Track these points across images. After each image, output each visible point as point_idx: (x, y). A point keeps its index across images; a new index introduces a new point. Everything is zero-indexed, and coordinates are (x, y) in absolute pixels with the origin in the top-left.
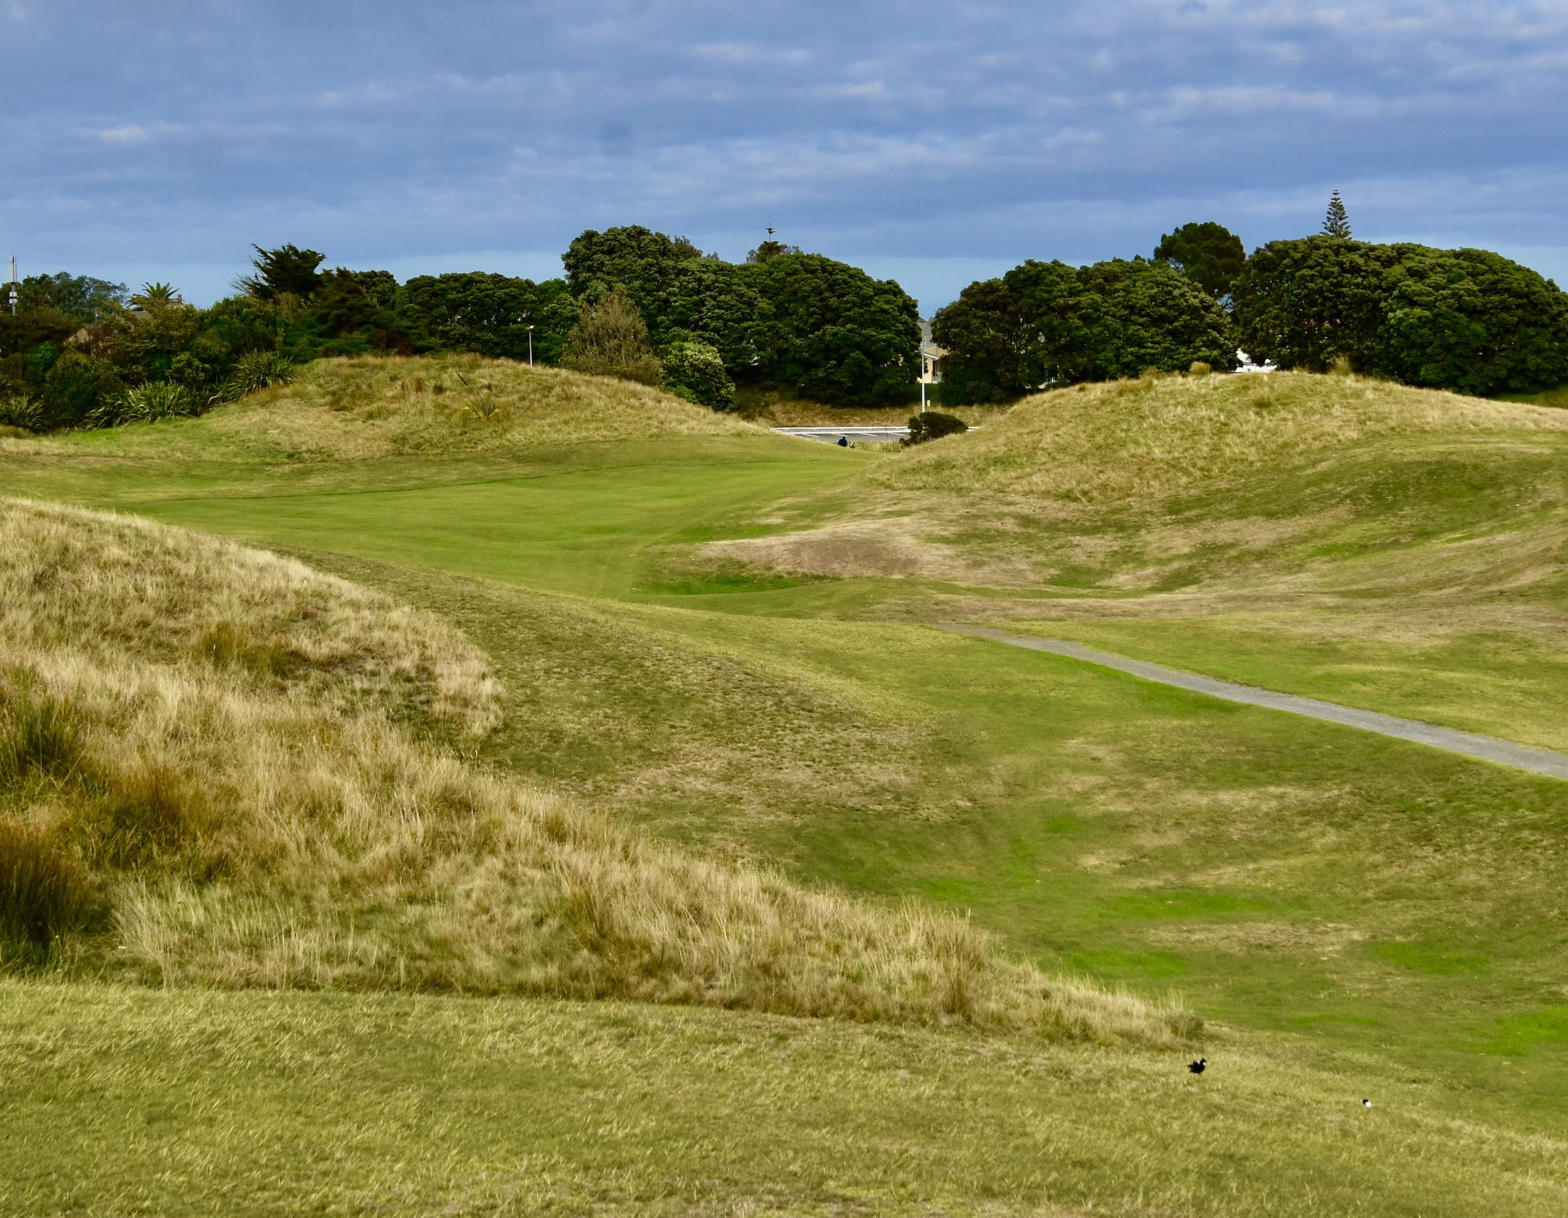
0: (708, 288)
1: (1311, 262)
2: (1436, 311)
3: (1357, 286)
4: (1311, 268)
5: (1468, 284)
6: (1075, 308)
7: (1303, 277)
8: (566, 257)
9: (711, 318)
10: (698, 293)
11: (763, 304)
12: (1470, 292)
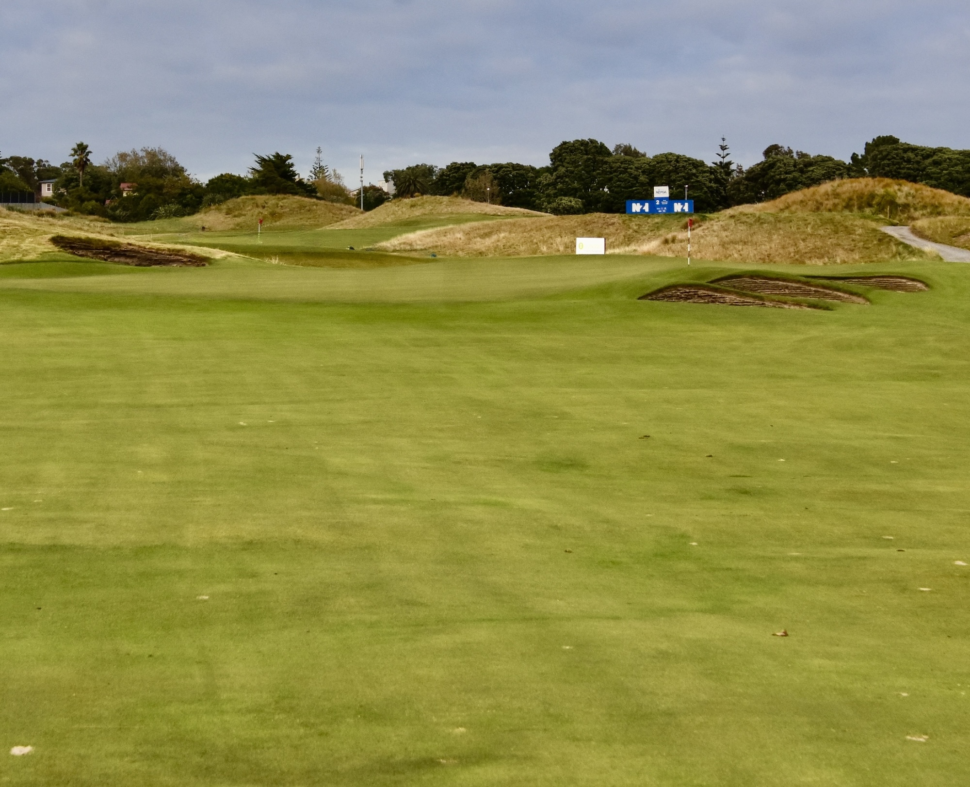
0: (615, 171)
1: (889, 157)
2: (939, 181)
3: (909, 169)
4: (889, 160)
5: (959, 168)
6: (784, 180)
7: (884, 165)
8: (551, 155)
9: (615, 187)
10: (611, 173)
11: (643, 178)
12: (957, 172)
